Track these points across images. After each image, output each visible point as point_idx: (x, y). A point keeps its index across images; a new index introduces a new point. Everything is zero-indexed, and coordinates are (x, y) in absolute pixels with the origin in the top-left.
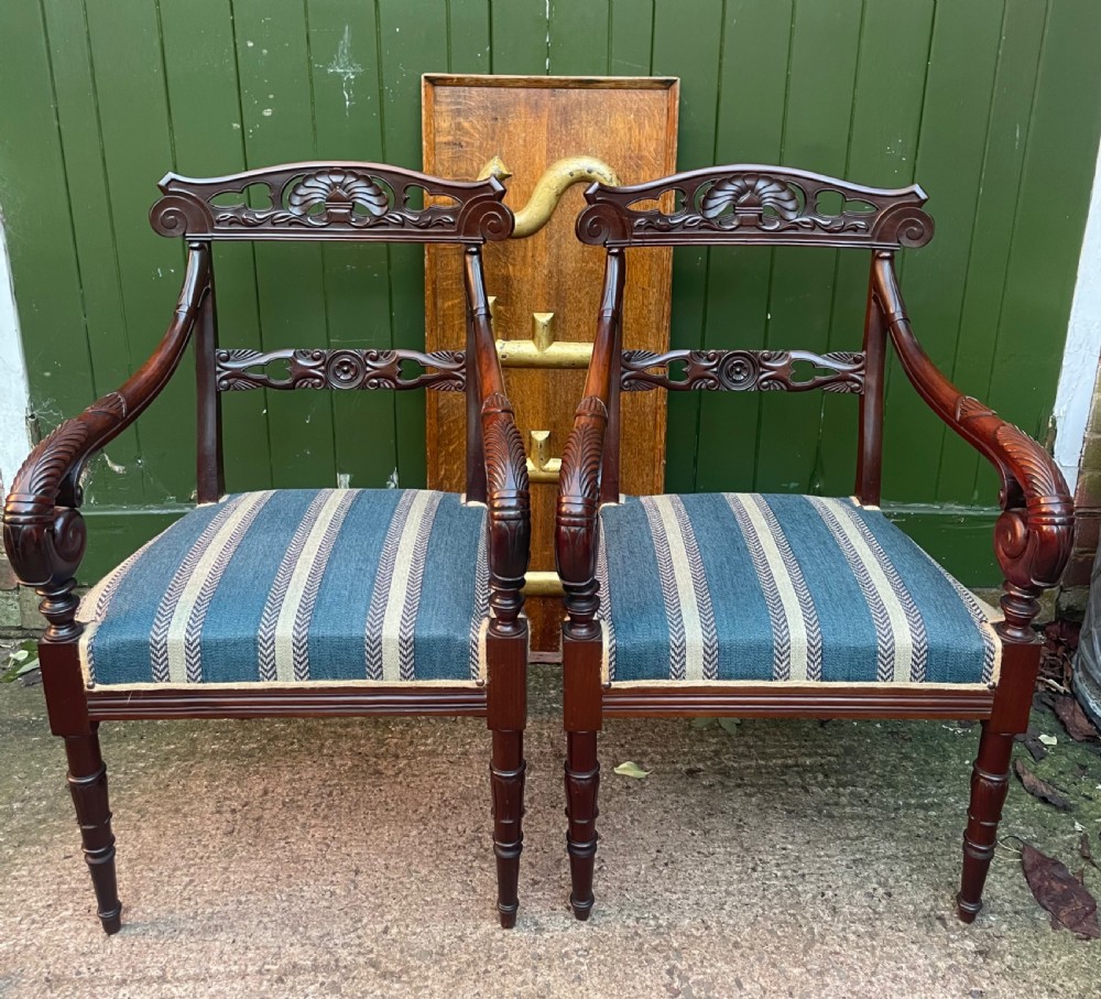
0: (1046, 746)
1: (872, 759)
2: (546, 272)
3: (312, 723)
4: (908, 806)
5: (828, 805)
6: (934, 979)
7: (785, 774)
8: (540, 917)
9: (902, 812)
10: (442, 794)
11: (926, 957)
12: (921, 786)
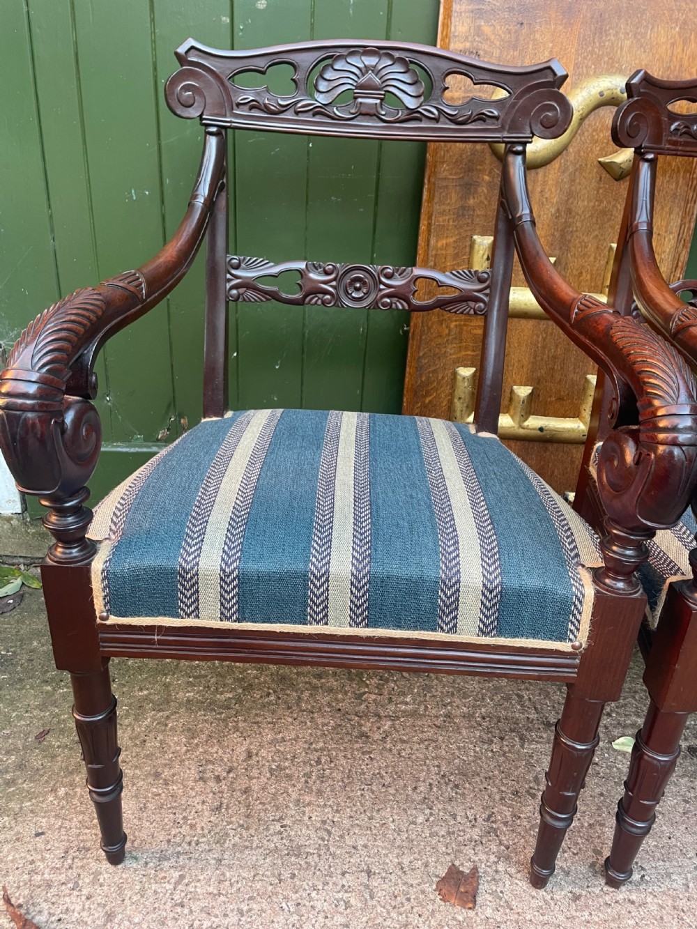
2: (553, 211)
3: (285, 670)
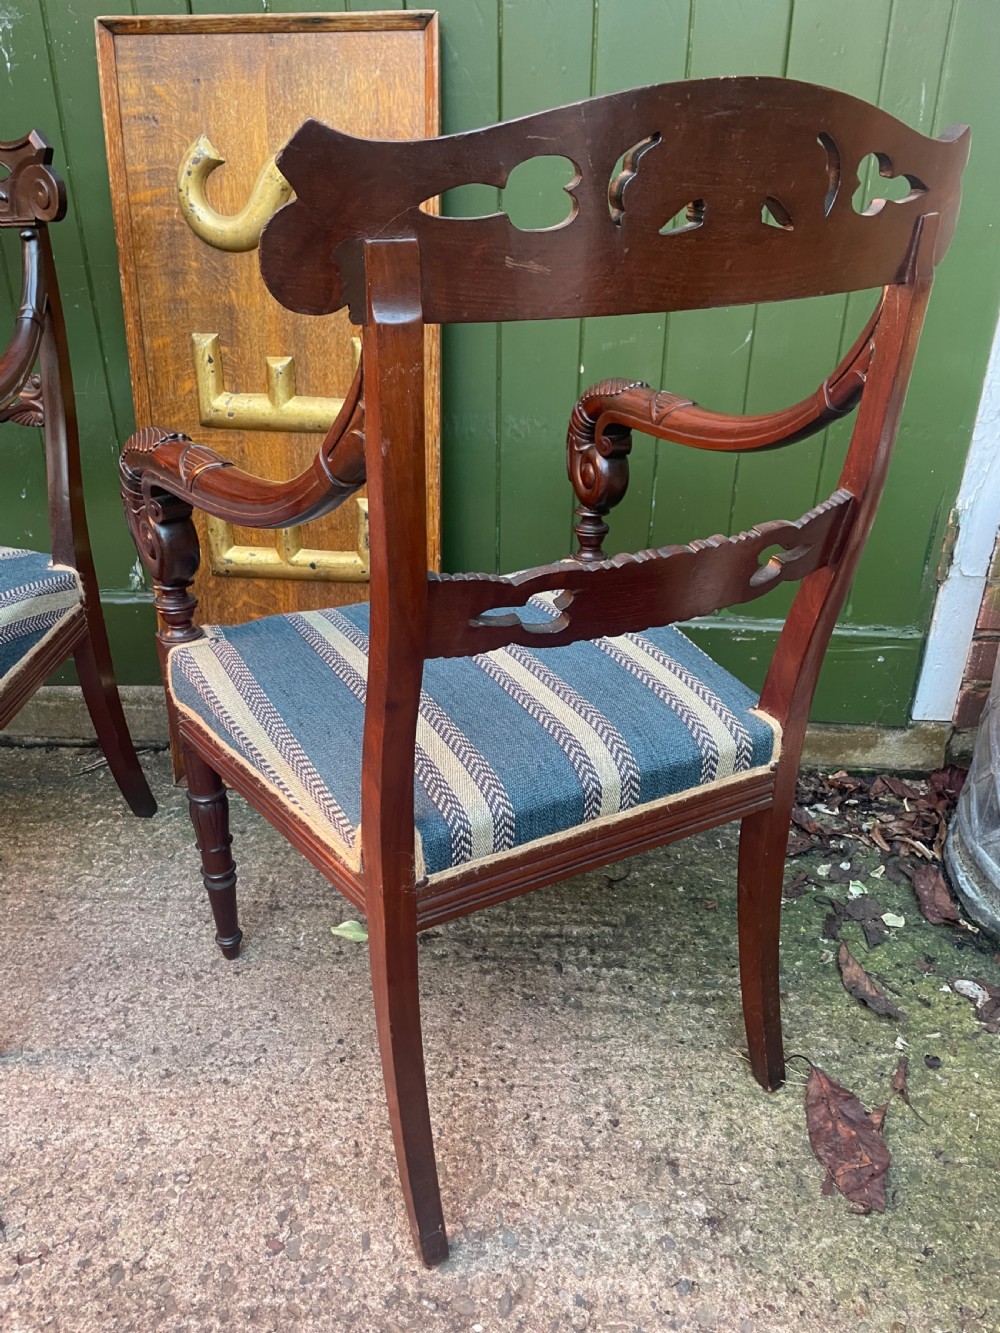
0: (888, 928)
1: (657, 932)
4: (682, 998)
5: (579, 989)
6: (633, 1257)
7: (539, 947)
8: (151, 1124)
9: (670, 1007)
10: (112, 948)
11: (633, 1223)
12: (709, 972)
